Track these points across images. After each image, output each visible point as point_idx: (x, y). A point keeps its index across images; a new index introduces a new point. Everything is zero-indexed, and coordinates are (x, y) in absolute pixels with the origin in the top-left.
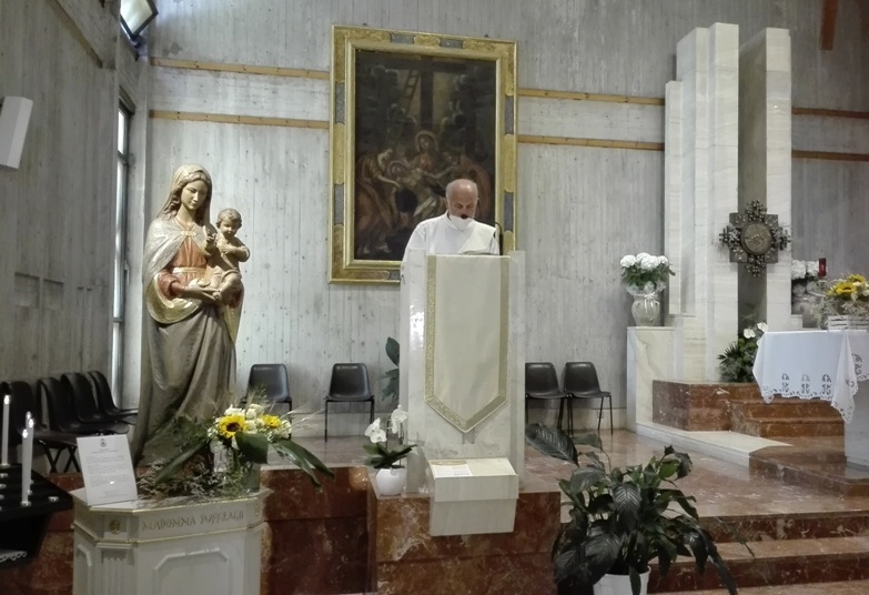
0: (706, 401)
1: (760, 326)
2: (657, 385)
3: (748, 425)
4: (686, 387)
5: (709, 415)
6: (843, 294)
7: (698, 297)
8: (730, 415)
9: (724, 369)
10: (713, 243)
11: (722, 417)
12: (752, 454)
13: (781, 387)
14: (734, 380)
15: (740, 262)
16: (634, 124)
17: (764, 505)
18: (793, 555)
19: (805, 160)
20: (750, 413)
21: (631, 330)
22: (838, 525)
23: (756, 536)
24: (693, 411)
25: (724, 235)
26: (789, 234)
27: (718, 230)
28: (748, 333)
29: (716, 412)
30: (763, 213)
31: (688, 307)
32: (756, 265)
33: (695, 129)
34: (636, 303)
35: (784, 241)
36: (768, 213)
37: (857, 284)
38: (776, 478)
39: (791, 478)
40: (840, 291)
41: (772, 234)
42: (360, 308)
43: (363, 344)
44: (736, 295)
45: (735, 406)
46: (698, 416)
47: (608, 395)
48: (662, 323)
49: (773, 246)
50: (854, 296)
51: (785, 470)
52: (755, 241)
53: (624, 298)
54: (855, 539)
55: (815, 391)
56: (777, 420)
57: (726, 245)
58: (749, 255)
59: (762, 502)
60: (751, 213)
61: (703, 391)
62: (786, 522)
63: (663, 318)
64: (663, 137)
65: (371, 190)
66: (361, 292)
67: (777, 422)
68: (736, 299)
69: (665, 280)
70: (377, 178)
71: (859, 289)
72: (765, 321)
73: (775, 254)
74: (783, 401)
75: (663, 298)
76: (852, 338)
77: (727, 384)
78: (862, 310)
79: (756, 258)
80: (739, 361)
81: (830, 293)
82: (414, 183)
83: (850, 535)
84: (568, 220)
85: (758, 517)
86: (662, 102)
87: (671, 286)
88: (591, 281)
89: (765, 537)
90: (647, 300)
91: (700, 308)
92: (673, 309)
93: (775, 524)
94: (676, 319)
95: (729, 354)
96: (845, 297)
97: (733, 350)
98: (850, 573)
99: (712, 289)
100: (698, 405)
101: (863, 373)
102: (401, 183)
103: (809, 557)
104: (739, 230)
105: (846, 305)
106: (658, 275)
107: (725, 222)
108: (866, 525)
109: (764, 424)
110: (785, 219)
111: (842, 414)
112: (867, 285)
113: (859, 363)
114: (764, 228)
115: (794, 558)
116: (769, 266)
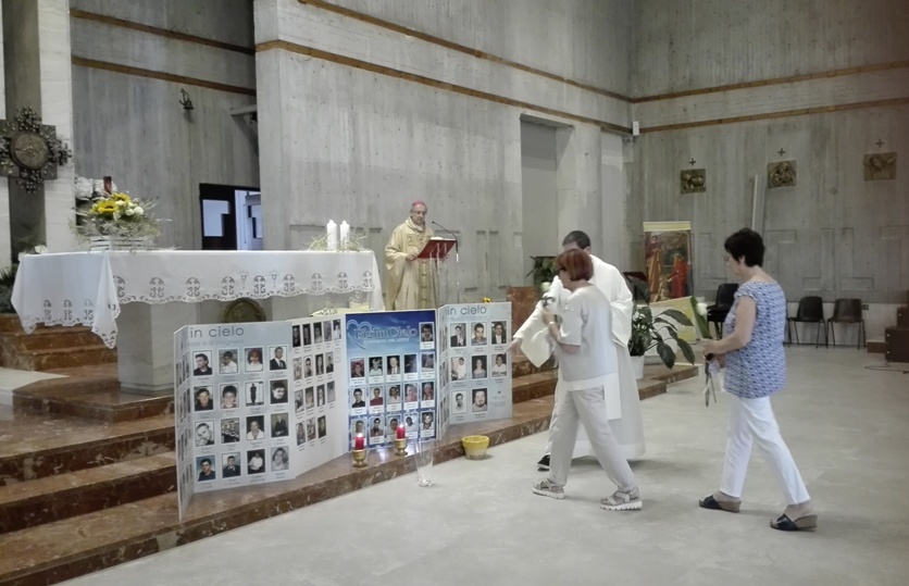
1: (38, 249)
3: (21, 359)
6: (105, 212)
12: (16, 391)
13: (43, 315)
15: (10, 177)
17: (13, 445)
18: (39, 494)
19: (90, 69)
20: (23, 346)
22: (97, 453)
26: (70, 147)
30: (37, 122)
32: (31, 180)
35: (64, 155)
36: (45, 122)
37: (120, 202)
38: (41, 414)
39: (56, 412)
40: (102, 209)
41: (50, 147)
44: (7, 214)
49: (51, 160)
50: (116, 216)
51: (50, 404)
52: (29, 153)
54: (115, 465)
55: (77, 317)
56: (54, 351)
58: (22, 169)
59: (12, 442)
60: (22, 121)
62: (35, 460)
67: (54, 354)
68: (8, 219)
71: (121, 207)
72: (44, 244)
73: (54, 169)
74: (63, 331)
76: (113, 260)
78: (124, 230)
79: (30, 172)
81: (92, 211)
83: (109, 462)
89: (9, 480)
93: (21, 465)
96: (108, 217)
98: (105, 501)
101: (127, 295)
103: (56, 494)
104: (8, 139)
105: (107, 225)
108: (128, 451)
109: (37, 356)
110: (65, 131)
111: (103, 338)
112: (131, 204)
113: (122, 285)
114: (39, 139)
115: (40, 497)
116: (47, 183)
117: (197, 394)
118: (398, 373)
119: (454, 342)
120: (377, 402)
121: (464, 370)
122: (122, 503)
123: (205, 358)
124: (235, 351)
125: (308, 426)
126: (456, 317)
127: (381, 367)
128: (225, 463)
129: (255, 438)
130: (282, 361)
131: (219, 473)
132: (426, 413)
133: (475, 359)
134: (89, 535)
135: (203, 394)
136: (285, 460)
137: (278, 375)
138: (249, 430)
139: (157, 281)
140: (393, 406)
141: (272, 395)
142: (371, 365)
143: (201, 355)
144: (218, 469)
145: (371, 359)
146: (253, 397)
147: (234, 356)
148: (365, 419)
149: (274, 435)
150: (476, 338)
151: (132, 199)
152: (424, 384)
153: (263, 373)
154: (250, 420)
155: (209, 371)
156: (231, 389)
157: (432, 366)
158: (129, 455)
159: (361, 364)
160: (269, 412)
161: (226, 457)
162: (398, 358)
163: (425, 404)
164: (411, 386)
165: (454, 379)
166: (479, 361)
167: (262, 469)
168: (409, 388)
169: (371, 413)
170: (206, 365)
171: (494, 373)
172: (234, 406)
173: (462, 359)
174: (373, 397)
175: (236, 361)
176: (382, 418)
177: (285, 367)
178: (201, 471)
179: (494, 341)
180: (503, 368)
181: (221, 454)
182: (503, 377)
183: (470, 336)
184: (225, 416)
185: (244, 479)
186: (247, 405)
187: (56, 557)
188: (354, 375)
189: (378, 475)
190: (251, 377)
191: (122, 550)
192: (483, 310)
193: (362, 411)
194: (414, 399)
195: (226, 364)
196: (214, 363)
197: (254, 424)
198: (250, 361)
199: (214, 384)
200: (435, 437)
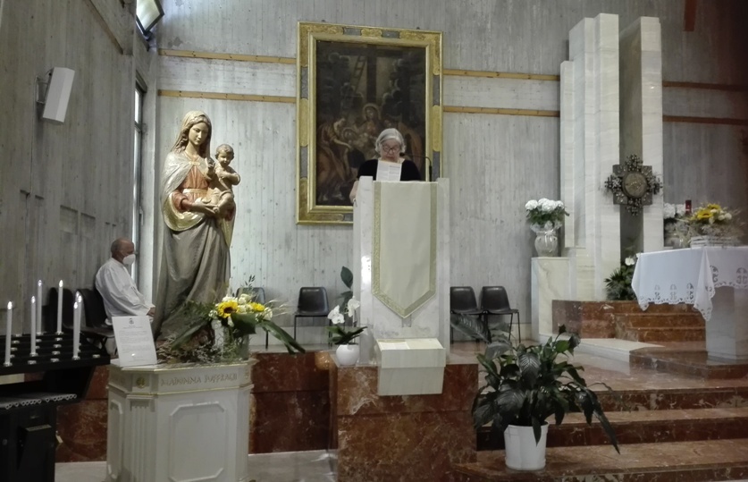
0: (595, 315)
1: (638, 255)
2: (556, 304)
3: (629, 333)
4: (579, 303)
5: (598, 326)
6: (703, 219)
7: (588, 233)
8: (615, 325)
9: (609, 290)
10: (599, 189)
11: (608, 327)
12: (632, 352)
13: (654, 296)
14: (617, 299)
15: (621, 204)
16: (535, 95)
17: (641, 384)
18: (663, 419)
19: (674, 123)
20: (630, 323)
21: (534, 260)
22: (700, 399)
23: (633, 407)
24: (585, 323)
25: (608, 182)
26: (661, 181)
27: (604, 179)
28: (629, 262)
29: (603, 324)
30: (640, 164)
31: (580, 241)
32: (635, 206)
33: (584, 98)
34: (538, 238)
35: (657, 187)
36: (644, 164)
37: (714, 211)
38: (650, 368)
39: (662, 368)
40: (700, 217)
41: (648, 182)
42: (321, 243)
43: (323, 272)
44: (619, 231)
45: (618, 318)
46: (588, 327)
47: (516, 311)
48: (559, 254)
49: (648, 191)
50: (711, 220)
51: (658, 362)
52: (634, 187)
53: (529, 234)
54: (713, 410)
55: (681, 297)
56: (652, 328)
57: (610, 192)
58: (629, 198)
59: (639, 382)
60: (630, 164)
61: (592, 306)
62: (658, 396)
63: (560, 250)
64: (559, 106)
65: (328, 150)
66: (322, 231)
67: (653, 330)
68: (619, 235)
69: (561, 220)
70: (333, 141)
71: (715, 214)
72: (642, 251)
73: (650, 197)
75: (560, 234)
76: (710, 253)
77: (612, 302)
78: (718, 231)
79: (634, 200)
80: (621, 283)
81: (692, 219)
82: (362, 145)
83: (709, 407)
84: (483, 173)
85: (635, 392)
86: (558, 78)
87: (566, 224)
88: (502, 222)
89: (640, 407)
90: (547, 235)
91: (589, 241)
92: (568, 242)
93: (649, 397)
94: (570, 251)
95: (614, 278)
96: (705, 221)
97: (617, 275)
98: (709, 434)
99: (599, 226)
100: (589, 318)
101: (719, 281)
102: (351, 145)
103: (676, 421)
104: (621, 178)
105: (704, 227)
106: (556, 216)
107: (609, 172)
108: (722, 400)
109: (641, 330)
110: (658, 170)
111: (702, 313)
112: (722, 212)
113: (716, 273)
114: (641, 176)
115: (664, 421)
116: (645, 208)
122: (722, 438)
134: (702, 454)
139: (742, 271)
151: (722, 208)
158: (723, 404)
187: (682, 464)
191: (729, 470)
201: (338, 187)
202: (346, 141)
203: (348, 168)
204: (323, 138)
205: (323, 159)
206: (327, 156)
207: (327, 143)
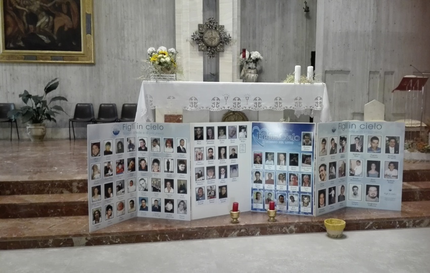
15: (203, 51)
23: (60, 191)
27: (191, 33)
30: (216, 24)
32: (211, 52)
35: (227, 40)
42: (11, 75)
49: (221, 42)
52: (211, 39)
57: (195, 42)
62: (78, 183)
65: (13, 14)
66: (11, 67)
70: (15, 7)
73: (223, 47)
79: (211, 48)
82: (35, 10)
84: (123, 29)
88: (137, 61)
89: (65, 191)
101: (154, 104)
102: (28, 9)
103: (65, 203)
104: (202, 33)
107: (195, 29)
117: (140, 161)
118: (285, 164)
119: (353, 148)
120: (270, 182)
121: (360, 170)
123: (144, 141)
124: (159, 139)
125: (208, 190)
126: (356, 130)
127: (273, 160)
128: (153, 203)
129: (169, 192)
130: (184, 148)
131: (150, 208)
132: (304, 196)
133: (370, 163)
135: (143, 162)
136: (185, 208)
137: (182, 156)
138: (166, 187)
139: (171, 98)
140: (282, 187)
141: (178, 168)
142: (267, 157)
143: (142, 140)
144: (150, 205)
145: (267, 154)
146: (168, 168)
147: (158, 142)
148: (262, 192)
149: (179, 192)
150: (372, 147)
152: (303, 175)
153: (173, 154)
154: (166, 181)
155: (146, 149)
156: (156, 161)
157: (310, 163)
159: (260, 156)
160: (177, 177)
161: (154, 200)
162: (285, 154)
163: (303, 189)
164: (294, 175)
165: (352, 175)
166: (373, 165)
167: (172, 211)
168: (292, 176)
169: (266, 188)
170: (145, 145)
171: (386, 176)
172: (158, 171)
173: (359, 161)
174: (267, 178)
175: (159, 145)
176: (273, 193)
177: (185, 152)
178: (141, 205)
179: (387, 151)
180: (394, 172)
181: (152, 197)
182: (394, 179)
183: (367, 145)
184: (154, 176)
185: (162, 215)
186: (165, 171)
188: (255, 162)
189: (243, 231)
190: (167, 155)
192: (379, 127)
193: (260, 186)
194: (296, 184)
195: (154, 146)
196: (148, 145)
197: (168, 183)
198: (167, 146)
199: (148, 156)
200: (312, 213)
201: (20, 39)
202: (25, 6)
203: (26, 25)
204: (8, 4)
205: (9, 19)
206: (11, 16)
207: (11, 8)
